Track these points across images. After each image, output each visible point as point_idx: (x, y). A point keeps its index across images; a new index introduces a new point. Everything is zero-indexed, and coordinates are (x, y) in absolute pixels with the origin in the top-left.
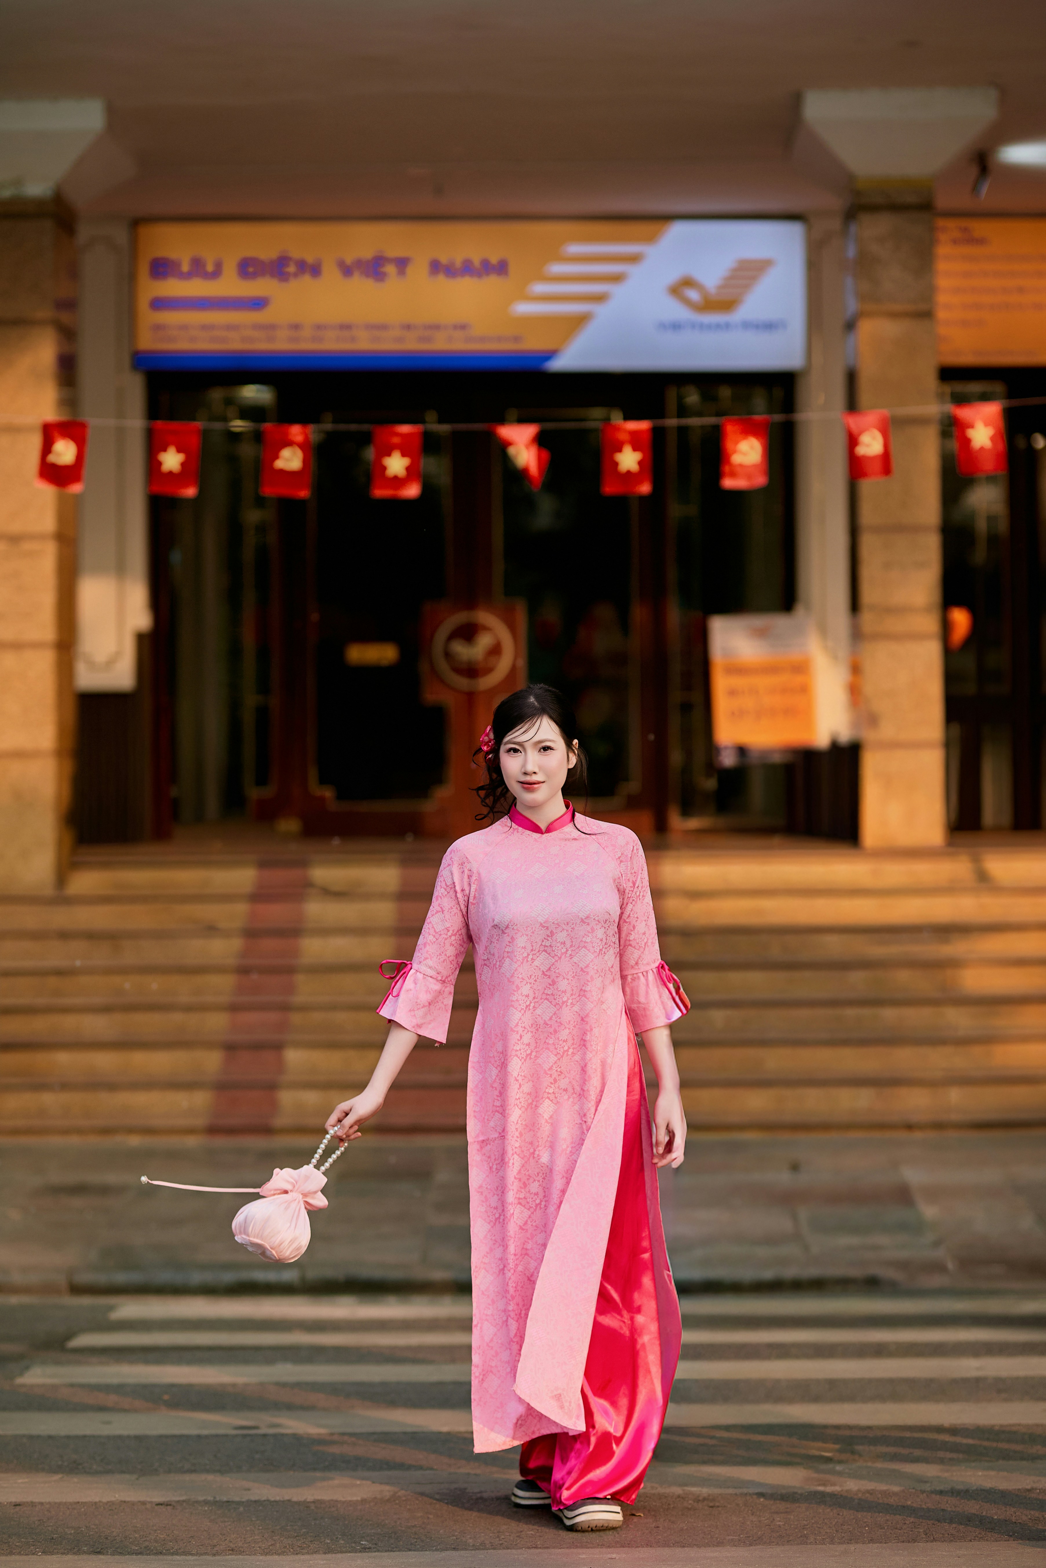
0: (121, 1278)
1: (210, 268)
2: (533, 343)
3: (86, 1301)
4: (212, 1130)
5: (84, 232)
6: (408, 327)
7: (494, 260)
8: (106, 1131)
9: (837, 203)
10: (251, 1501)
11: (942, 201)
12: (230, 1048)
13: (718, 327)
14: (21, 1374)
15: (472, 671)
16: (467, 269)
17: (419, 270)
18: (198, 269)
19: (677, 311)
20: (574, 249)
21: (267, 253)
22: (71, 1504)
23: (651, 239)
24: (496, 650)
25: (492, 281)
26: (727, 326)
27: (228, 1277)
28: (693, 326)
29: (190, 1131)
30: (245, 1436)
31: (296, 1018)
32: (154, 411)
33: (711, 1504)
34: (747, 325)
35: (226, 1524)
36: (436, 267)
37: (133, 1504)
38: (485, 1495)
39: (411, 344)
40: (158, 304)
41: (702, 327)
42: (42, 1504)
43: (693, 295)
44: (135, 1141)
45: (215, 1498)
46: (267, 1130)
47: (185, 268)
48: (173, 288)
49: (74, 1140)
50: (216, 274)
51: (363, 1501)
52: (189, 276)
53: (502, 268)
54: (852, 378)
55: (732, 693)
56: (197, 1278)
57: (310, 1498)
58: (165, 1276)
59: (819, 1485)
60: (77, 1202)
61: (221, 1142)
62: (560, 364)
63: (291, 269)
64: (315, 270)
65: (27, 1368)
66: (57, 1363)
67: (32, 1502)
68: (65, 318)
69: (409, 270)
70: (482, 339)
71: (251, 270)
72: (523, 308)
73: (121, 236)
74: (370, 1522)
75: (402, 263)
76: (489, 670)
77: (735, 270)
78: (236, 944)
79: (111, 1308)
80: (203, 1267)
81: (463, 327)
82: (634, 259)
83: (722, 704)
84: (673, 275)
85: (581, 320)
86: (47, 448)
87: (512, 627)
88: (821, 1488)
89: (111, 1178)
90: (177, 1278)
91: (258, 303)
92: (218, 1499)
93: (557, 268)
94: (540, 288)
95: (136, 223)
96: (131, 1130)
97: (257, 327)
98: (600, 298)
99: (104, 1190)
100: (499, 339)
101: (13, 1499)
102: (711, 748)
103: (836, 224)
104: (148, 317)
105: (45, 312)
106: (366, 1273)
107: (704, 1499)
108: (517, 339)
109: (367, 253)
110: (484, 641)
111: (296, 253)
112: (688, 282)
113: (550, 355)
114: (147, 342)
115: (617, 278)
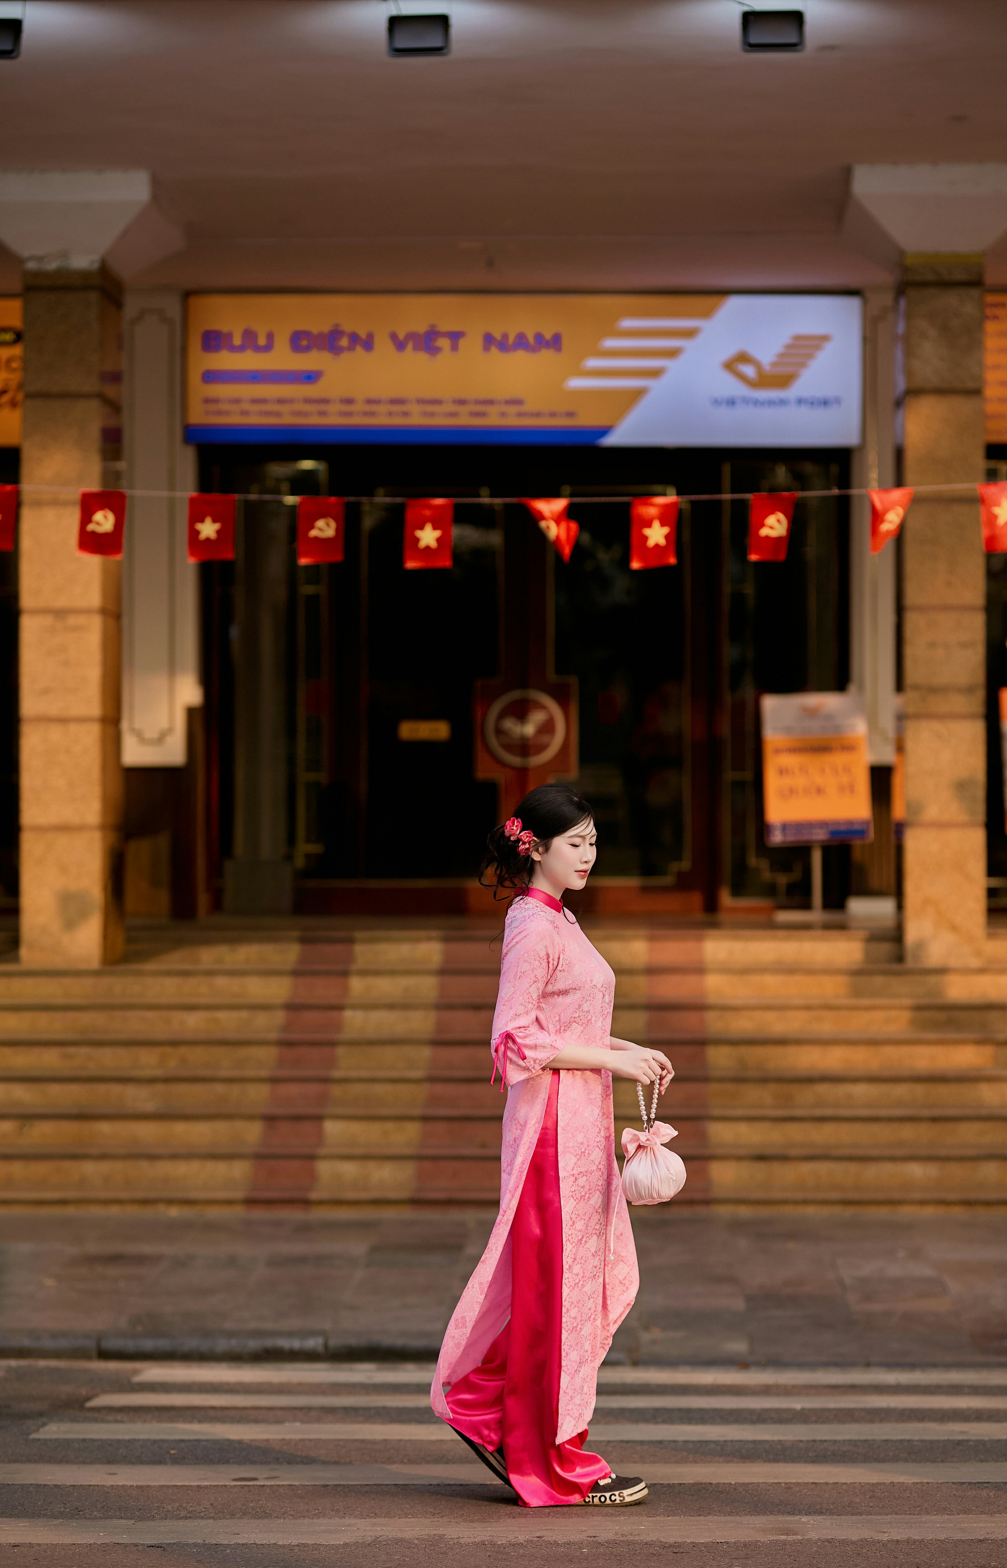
0: (149, 1344)
1: (262, 341)
2: (586, 419)
3: (113, 1366)
4: (250, 1202)
5: (132, 306)
6: (462, 402)
7: (548, 336)
8: (145, 1202)
9: (887, 278)
10: (239, 1544)
11: (991, 278)
12: (270, 1119)
13: (771, 403)
14: (37, 1431)
15: (525, 748)
16: (521, 342)
17: (472, 344)
18: (250, 340)
19: (732, 387)
20: (628, 323)
21: (320, 326)
22: (67, 1545)
23: (707, 314)
24: (547, 728)
25: (547, 355)
26: (783, 402)
27: (253, 1344)
28: (746, 401)
29: (229, 1202)
30: (242, 1487)
31: (336, 1091)
32: (205, 483)
33: (676, 1551)
34: (800, 401)
35: (211, 1564)
36: (489, 340)
37: (126, 1546)
38: (462, 1541)
39: (464, 420)
40: (210, 377)
41: (756, 403)
42: (39, 1545)
43: (749, 371)
44: (174, 1212)
45: (204, 1541)
46: (306, 1203)
47: (237, 341)
48: (225, 360)
49: (114, 1211)
50: (268, 347)
51: (346, 1545)
52: (241, 349)
53: (556, 342)
54: (899, 454)
55: (782, 772)
56: (222, 1345)
57: (295, 1542)
58: (192, 1343)
59: (782, 1534)
60: (112, 1271)
61: (259, 1214)
62: (612, 440)
63: (344, 342)
64: (368, 344)
65: (44, 1425)
66: (74, 1420)
67: (30, 1543)
68: (110, 391)
69: (462, 342)
70: (538, 415)
71: (304, 343)
72: (576, 383)
73: (173, 308)
74: (349, 1564)
75: (455, 337)
76: (542, 748)
77: (789, 347)
78: (279, 1017)
79: (136, 1372)
80: (230, 1334)
81: (518, 402)
82: (690, 334)
83: (773, 783)
84: (729, 352)
85: (637, 394)
86: (86, 518)
87: (563, 703)
88: (783, 1537)
89: (148, 1249)
90: (204, 1345)
91: (311, 377)
92: (207, 1542)
93: (610, 343)
94: (593, 363)
95: (187, 295)
96: (170, 1202)
97: (308, 401)
98: (655, 373)
99: (140, 1260)
100: (553, 415)
101: (13, 1540)
102: (763, 828)
103: (888, 299)
104: (199, 390)
105: (91, 384)
106: (387, 1341)
107: (671, 1546)
108: (570, 415)
109: (421, 328)
110: (537, 718)
111: (347, 327)
112: (743, 358)
113: (605, 431)
114: (198, 416)
115: (672, 353)
